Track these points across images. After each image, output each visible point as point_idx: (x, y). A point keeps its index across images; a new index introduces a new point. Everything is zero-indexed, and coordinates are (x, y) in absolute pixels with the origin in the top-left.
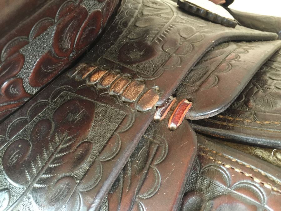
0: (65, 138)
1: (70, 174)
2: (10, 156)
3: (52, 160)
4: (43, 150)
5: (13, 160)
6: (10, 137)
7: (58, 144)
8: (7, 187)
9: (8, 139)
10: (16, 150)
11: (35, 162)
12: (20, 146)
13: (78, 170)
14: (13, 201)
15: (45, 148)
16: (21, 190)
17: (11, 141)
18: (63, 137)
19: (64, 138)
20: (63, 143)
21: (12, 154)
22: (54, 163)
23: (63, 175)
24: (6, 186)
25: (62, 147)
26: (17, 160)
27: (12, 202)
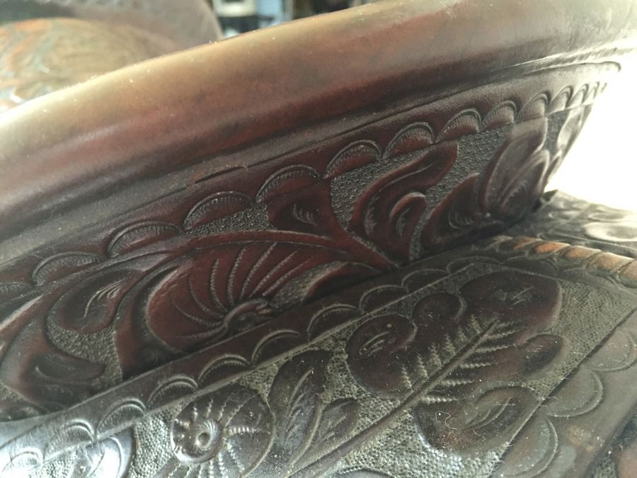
0: (495, 324)
1: (518, 383)
2: (367, 340)
3: (467, 355)
4: (446, 337)
5: (372, 347)
6: (368, 309)
7: (479, 332)
8: (350, 396)
9: (363, 312)
10: (381, 332)
11: (426, 355)
12: (389, 326)
13: (537, 379)
14: (362, 426)
15: (450, 335)
16: (386, 404)
17: (370, 316)
18: (489, 323)
19: (492, 324)
20: (491, 331)
21: (371, 338)
22: (474, 360)
23: (500, 383)
24: (348, 394)
25: (490, 337)
26: (381, 348)
27: (358, 428)
